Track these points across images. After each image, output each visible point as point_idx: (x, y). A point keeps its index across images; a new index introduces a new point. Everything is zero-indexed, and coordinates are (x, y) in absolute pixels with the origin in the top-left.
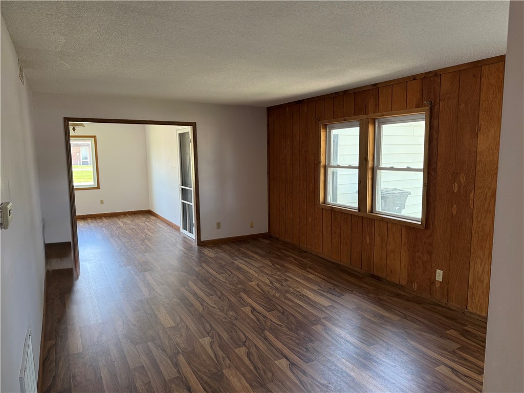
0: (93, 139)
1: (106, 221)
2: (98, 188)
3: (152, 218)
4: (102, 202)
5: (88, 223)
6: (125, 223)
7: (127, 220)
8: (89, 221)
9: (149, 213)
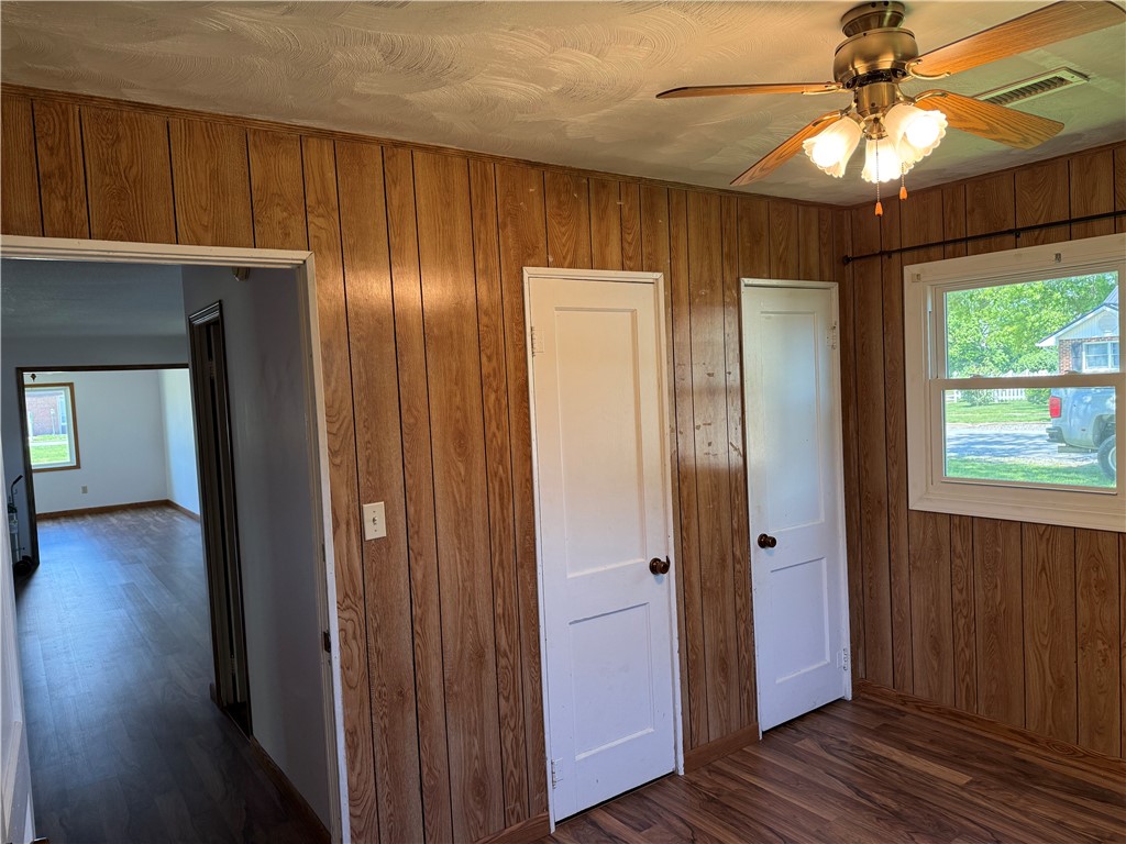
0: (68, 388)
1: (90, 519)
2: (78, 466)
3: (170, 511)
4: (85, 490)
5: (60, 523)
6: (121, 520)
7: (127, 517)
8: (62, 520)
9: (167, 504)
